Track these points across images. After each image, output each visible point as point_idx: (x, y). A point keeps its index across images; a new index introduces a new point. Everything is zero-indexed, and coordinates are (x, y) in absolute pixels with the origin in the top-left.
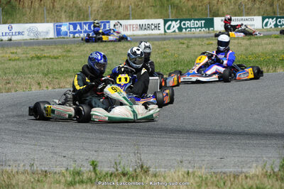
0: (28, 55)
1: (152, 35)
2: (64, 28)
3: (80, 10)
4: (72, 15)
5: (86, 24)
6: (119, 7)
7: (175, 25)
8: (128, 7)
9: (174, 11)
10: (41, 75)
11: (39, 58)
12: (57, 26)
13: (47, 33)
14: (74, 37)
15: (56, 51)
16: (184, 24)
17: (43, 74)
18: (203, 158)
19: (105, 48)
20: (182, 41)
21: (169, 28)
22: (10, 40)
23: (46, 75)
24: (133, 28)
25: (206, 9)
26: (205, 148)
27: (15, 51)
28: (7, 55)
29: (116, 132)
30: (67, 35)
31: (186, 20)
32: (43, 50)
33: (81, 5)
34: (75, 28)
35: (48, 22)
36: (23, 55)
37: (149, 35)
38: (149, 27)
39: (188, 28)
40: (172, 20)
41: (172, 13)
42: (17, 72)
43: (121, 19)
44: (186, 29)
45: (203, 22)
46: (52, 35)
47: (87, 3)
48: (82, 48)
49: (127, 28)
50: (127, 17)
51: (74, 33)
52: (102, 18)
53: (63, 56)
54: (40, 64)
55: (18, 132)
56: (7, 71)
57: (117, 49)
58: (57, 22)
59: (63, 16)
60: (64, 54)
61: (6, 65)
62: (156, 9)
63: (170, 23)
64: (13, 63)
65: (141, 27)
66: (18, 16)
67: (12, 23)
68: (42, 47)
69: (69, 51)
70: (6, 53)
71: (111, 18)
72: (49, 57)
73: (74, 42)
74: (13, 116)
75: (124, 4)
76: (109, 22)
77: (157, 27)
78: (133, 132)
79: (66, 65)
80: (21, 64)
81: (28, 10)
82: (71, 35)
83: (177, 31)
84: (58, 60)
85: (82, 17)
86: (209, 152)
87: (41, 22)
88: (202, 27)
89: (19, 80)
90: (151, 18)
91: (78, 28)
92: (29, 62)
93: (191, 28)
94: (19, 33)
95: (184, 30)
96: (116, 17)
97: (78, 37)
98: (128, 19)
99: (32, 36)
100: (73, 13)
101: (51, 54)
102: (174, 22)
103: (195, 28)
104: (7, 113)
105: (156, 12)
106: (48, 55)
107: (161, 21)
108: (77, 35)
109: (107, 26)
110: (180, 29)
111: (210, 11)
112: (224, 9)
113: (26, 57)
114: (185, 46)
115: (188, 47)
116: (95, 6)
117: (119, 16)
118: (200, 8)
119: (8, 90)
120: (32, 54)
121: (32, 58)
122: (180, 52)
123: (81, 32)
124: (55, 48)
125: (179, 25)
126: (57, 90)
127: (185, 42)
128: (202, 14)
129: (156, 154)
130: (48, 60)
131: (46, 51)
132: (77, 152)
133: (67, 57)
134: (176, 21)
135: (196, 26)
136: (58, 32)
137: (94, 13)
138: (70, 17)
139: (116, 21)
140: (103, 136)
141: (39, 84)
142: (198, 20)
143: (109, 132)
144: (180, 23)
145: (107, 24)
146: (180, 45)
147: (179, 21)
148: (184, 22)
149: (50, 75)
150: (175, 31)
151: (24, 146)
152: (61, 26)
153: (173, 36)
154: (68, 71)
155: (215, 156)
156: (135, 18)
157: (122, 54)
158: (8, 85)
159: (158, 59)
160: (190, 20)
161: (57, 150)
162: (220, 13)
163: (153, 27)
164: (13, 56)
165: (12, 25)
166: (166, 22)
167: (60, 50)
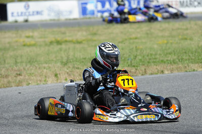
10: (59, 64)
11: (59, 43)
12: (82, 4)
13: (71, 12)
15: (80, 34)
17: (62, 62)
19: (138, 30)
22: (26, 21)
23: (65, 64)
27: (31, 34)
28: (21, 40)
32: (64, 33)
34: (103, 6)
36: (40, 40)
38: (191, 4)
42: (31, 61)
46: (76, 14)
48: (110, 31)
51: (103, 12)
53: (88, 41)
54: (61, 50)
57: (152, 31)
60: (89, 37)
64: (27, 49)
65: (182, 4)
68: (63, 29)
69: (95, 34)
70: (21, 37)
74: (22, 117)
77: (201, 3)
84: (81, 46)
89: (33, 71)
92: (47, 48)
94: (38, 13)
99: (53, 16)
101: (74, 39)
104: (15, 113)
106: (70, 39)
113: (45, 42)
119: (19, 84)
120: (51, 38)
121: (51, 43)
130: (71, 46)
131: (67, 34)
136: (84, 11)
141: (56, 75)
149: (70, 65)
152: (86, 4)
158: (19, 78)
163: (196, 4)
164: (28, 41)
167: (84, 33)
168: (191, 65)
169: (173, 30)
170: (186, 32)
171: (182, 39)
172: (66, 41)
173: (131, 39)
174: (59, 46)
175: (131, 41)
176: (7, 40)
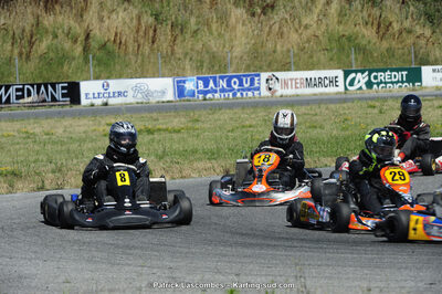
1: (326, 94)
2: (189, 86)
3: (214, 57)
4: (202, 66)
5: (222, 78)
6: (274, 52)
7: (361, 79)
8: (289, 51)
9: (360, 57)
10: (152, 158)
11: (150, 132)
12: (178, 82)
13: (164, 93)
14: (205, 99)
15: (176, 120)
16: (376, 77)
17: (156, 156)
18: (403, 284)
19: (253, 116)
20: (372, 103)
21: (352, 83)
22: (106, 104)
23: (160, 158)
24: (296, 83)
25: (410, 53)
26: (406, 268)
28: (101, 128)
29: (268, 245)
30: (194, 95)
31: (377, 71)
32: (156, 120)
33: (215, 49)
34: (206, 85)
35: (163, 76)
37: (321, 94)
38: (320, 82)
39: (381, 82)
40: (356, 72)
41: (356, 59)
43: (277, 70)
44: (378, 84)
45: (405, 73)
46: (170, 96)
47: (224, 46)
48: (216, 116)
49: (286, 84)
50: (286, 67)
51: (205, 93)
52: (248, 68)
53: (188, 129)
54: (153, 140)
55: (117, 246)
58: (178, 76)
59: (188, 67)
60: (190, 125)
61: (99, 144)
62: (330, 54)
63: (353, 75)
65: (309, 82)
66: (118, 67)
67: (109, 78)
68: (155, 115)
69: (197, 121)
70: (100, 124)
71: (261, 69)
72: (166, 130)
73: (204, 107)
75: (282, 47)
76: (259, 75)
77: (333, 82)
78: (295, 244)
79: (192, 143)
81: (133, 59)
82: (201, 96)
83: (364, 87)
84: (179, 135)
85: (216, 68)
86: (412, 274)
87: (154, 77)
88: (402, 82)
90: (324, 68)
91: (211, 84)
93: (386, 83)
94: (119, 94)
95: (375, 86)
96: (270, 68)
97: (210, 99)
98: (289, 70)
100: (202, 62)
101: (170, 126)
102: (359, 74)
103: (392, 83)
105: (331, 59)
106: (164, 127)
107: (340, 73)
108: (209, 96)
109: (256, 82)
110: (369, 84)
111: (416, 57)
112: (437, 53)
114: (376, 111)
115: (381, 112)
116: (237, 51)
117: (275, 66)
118: (400, 51)
122: (369, 121)
123: (216, 92)
124: (175, 117)
125: (367, 79)
126: (177, 181)
127: (378, 104)
128: (404, 61)
129: (330, 278)
130: (163, 135)
131: (161, 121)
132: (207, 276)
133: (195, 129)
134: (363, 72)
135: (393, 80)
136: (180, 91)
137: (235, 61)
138: (199, 68)
139: (270, 74)
140: (248, 251)
142: (398, 70)
143: (258, 245)
144: (369, 75)
145: (256, 78)
146: (369, 110)
147: (367, 73)
148: (374, 74)
149: (167, 158)
150: (360, 88)
151: (127, 268)
152: (184, 82)
153: (359, 96)
154: (194, 152)
155: (422, 281)
156: (298, 69)
159: (335, 132)
160: (384, 71)
161: (177, 274)
162: (432, 58)
163: (327, 82)
165: (109, 81)
166: (346, 74)
167: (183, 120)
168: (322, 159)
170: (314, 118)
171: (310, 127)
172: (159, 130)
173: (243, 127)
174: (151, 136)
175: (244, 130)
176: (82, 129)
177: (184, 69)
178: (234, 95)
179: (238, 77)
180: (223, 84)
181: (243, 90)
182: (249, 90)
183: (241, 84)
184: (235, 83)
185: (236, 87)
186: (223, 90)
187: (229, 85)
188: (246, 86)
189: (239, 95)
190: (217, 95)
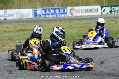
0: (17, 29)
1: (93, 16)
2: (39, 12)
5: (52, 9)
7: (108, 9)
11: (23, 30)
12: (34, 11)
13: (28, 15)
14: (45, 17)
16: (113, 9)
19: (64, 24)
20: (112, 19)
21: (104, 11)
22: (5, 19)
24: (82, 11)
27: (8, 26)
28: (4, 29)
30: (40, 16)
31: (114, 6)
32: (26, 26)
34: (46, 11)
35: (29, 8)
36: (13, 29)
37: (92, 16)
38: (91, 11)
39: (116, 11)
40: (106, 6)
41: (106, 1)
42: (9, 39)
43: (74, 6)
44: (114, 12)
46: (31, 16)
49: (77, 11)
50: (77, 5)
51: (45, 15)
52: (62, 5)
54: (24, 34)
56: (3, 39)
58: (34, 8)
59: (38, 4)
61: (3, 35)
63: (104, 8)
64: (7, 34)
65: (87, 11)
66: (10, 4)
67: (6, 9)
70: (3, 27)
71: (68, 5)
76: (66, 8)
77: (96, 10)
80: (12, 34)
82: (43, 16)
83: (109, 13)
85: (50, 5)
87: (25, 8)
90: (93, 5)
91: (48, 12)
93: (118, 11)
94: (11, 15)
95: (113, 12)
96: (71, 5)
97: (47, 17)
98: (79, 6)
100: (44, 3)
105: (96, 2)
106: (29, 28)
107: (99, 7)
108: (47, 16)
110: (111, 12)
114: (114, 22)
115: (116, 23)
117: (73, 4)
120: (19, 28)
121: (19, 30)
122: (111, 26)
123: (49, 14)
124: (33, 24)
125: (110, 9)
127: (114, 20)
131: (28, 26)
134: (108, 7)
136: (35, 14)
137: (57, 2)
138: (43, 5)
139: (71, 7)
144: (111, 8)
145: (66, 9)
146: (111, 22)
147: (110, 7)
148: (113, 7)
150: (107, 13)
152: (37, 10)
153: (106, 16)
156: (82, 5)
157: (75, 27)
158: (4, 48)
160: (117, 6)
163: (94, 11)
164: (7, 30)
166: (102, 7)
169: (82, 24)
170: (89, 25)
172: (27, 30)
174: (24, 32)
177: (36, 5)
178: (57, 16)
179: (58, 9)
180: (52, 11)
181: (60, 14)
182: (63, 14)
183: (59, 11)
184: (57, 11)
185: (57, 13)
186: (52, 14)
187: (55, 12)
188: (62, 12)
189: (58, 16)
190: (50, 16)
